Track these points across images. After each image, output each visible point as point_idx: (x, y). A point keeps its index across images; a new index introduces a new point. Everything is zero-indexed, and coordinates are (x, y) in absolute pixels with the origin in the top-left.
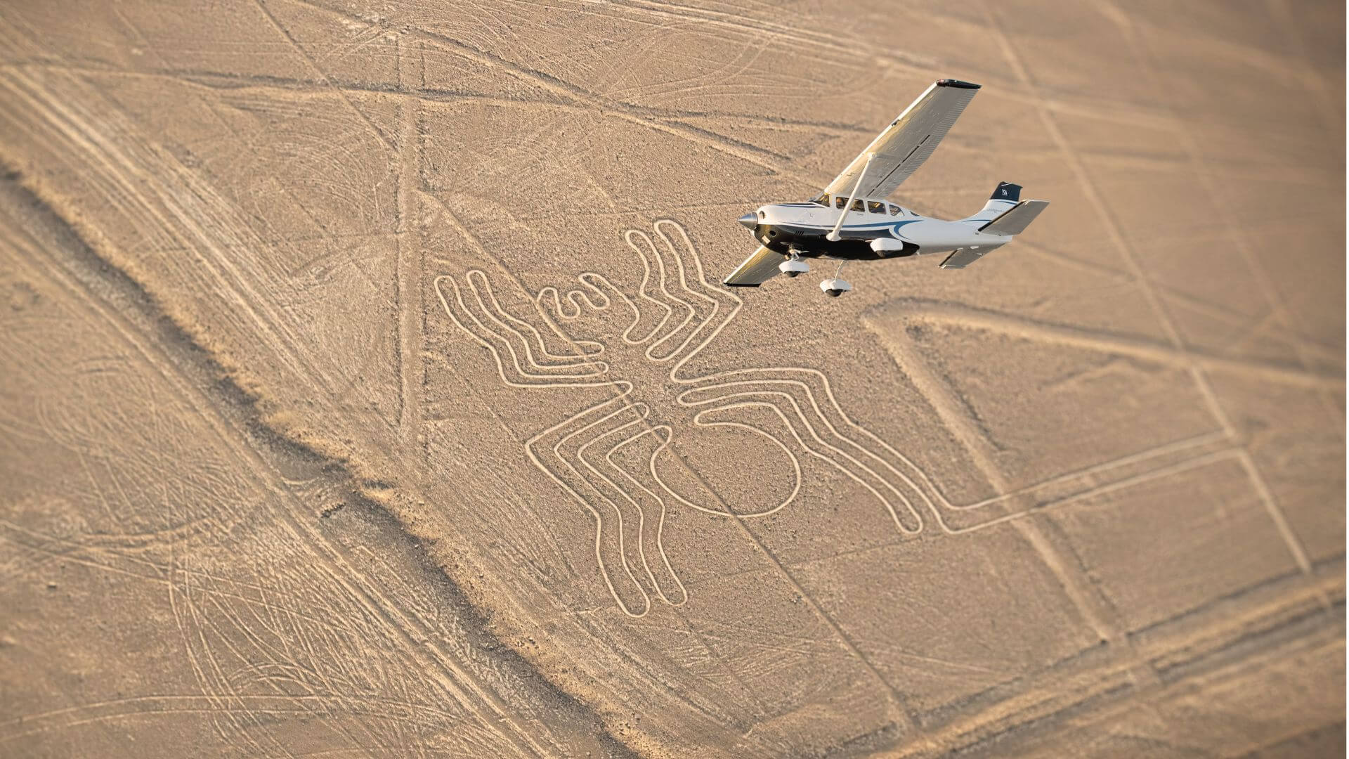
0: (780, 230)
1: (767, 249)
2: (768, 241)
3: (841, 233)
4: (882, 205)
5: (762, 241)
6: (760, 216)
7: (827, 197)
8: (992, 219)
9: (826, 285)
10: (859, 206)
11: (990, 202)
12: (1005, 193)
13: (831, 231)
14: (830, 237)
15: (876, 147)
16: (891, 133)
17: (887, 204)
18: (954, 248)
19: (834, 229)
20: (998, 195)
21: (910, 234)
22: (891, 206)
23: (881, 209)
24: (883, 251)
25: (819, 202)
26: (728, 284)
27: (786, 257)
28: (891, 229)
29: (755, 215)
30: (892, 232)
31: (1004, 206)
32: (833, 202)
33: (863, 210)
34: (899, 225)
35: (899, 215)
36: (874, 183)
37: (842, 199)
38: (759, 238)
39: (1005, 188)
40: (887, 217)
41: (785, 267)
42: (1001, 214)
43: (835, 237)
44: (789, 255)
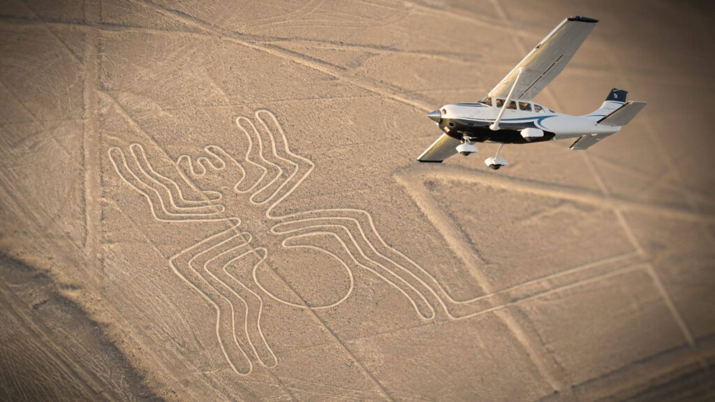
0: (457, 123)
1: (448, 136)
2: (448, 130)
3: (500, 125)
4: (529, 105)
5: (444, 130)
6: (443, 113)
7: (490, 99)
8: (607, 115)
9: (489, 162)
10: (512, 105)
11: (605, 103)
12: (616, 96)
13: (493, 123)
14: (492, 127)
15: (525, 64)
16: (535, 54)
17: (532, 104)
18: (580, 135)
19: (495, 122)
20: (610, 98)
21: (548, 125)
22: (535, 105)
23: (528, 108)
24: (530, 138)
25: (484, 103)
26: (421, 161)
27: (461, 141)
28: (535, 121)
29: (439, 112)
30: (536, 124)
31: (616, 105)
32: (494, 102)
33: (515, 108)
34: (541, 119)
35: (541, 112)
36: (523, 89)
37: (501, 100)
38: (442, 128)
39: (616, 92)
40: (533, 113)
41: (460, 148)
42: (612, 111)
43: (495, 128)
44: (463, 140)
